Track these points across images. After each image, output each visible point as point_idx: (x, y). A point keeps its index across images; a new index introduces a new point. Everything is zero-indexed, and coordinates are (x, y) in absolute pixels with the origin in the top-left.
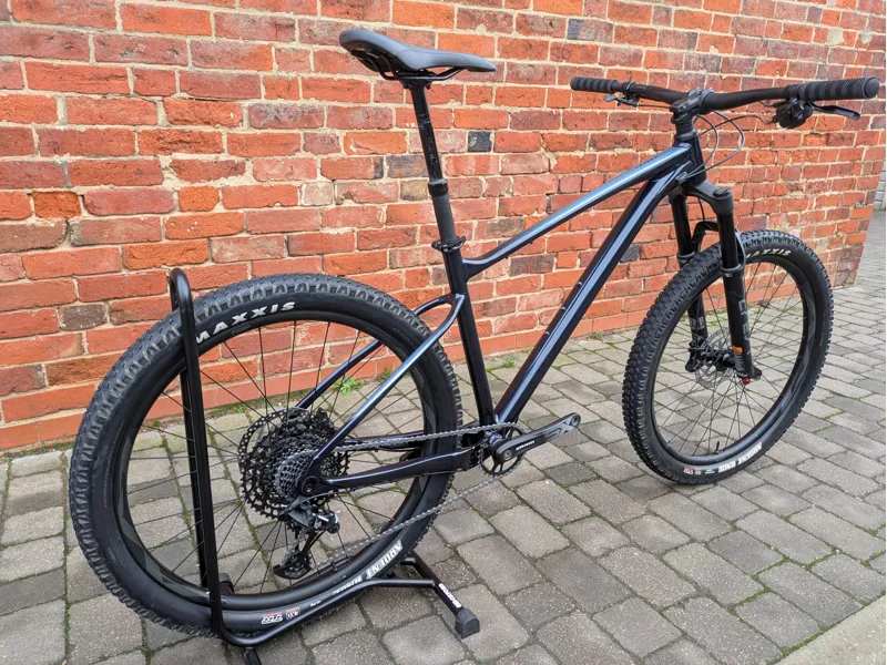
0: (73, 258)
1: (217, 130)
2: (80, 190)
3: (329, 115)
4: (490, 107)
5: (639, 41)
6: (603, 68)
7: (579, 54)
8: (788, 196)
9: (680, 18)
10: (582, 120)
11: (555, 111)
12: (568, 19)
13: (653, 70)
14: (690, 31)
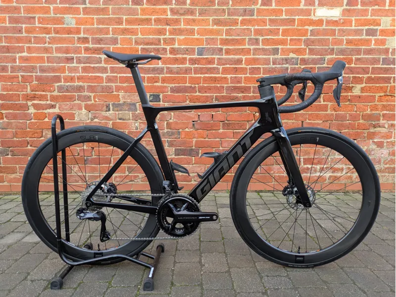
1: (46, 94)
2: (4, 112)
3: (87, 88)
4: (159, 84)
5: (240, 54)
6: (219, 67)
7: (204, 61)
8: (372, 130)
9: (266, 42)
10: (209, 89)
11: (193, 85)
12: (197, 47)
13: (250, 66)
14: (273, 47)
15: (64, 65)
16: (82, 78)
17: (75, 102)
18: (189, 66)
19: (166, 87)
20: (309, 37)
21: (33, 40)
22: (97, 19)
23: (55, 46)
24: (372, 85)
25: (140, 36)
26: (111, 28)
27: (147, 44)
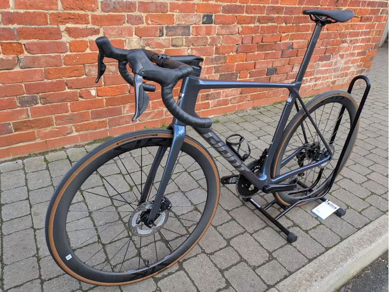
0: (22, 74)
1: (86, 13)
2: (23, 42)
3: (139, 6)
4: (213, 2)
10: (254, 9)
11: (242, 5)
17: (124, 25)
19: (219, 6)
24: (351, 7)
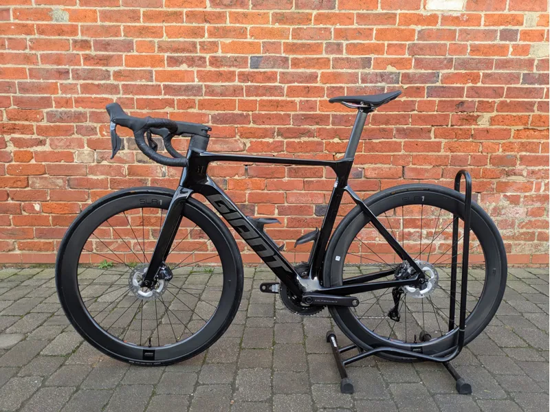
1: (31, 124)
3: (90, 116)
4: (195, 111)
5: (313, 67)
6: (283, 85)
7: (261, 77)
8: (504, 179)
9: (352, 48)
10: (269, 119)
11: (245, 113)
12: (249, 56)
13: (329, 85)
14: (363, 56)
15: (54, 81)
16: (83, 101)
17: (73, 136)
18: (239, 84)
19: (205, 115)
20: (416, 42)
21: (7, 43)
22: (101, 12)
23: (40, 52)
24: (506, 113)
25: (165, 38)
26: (122, 25)
27: (176, 50)
